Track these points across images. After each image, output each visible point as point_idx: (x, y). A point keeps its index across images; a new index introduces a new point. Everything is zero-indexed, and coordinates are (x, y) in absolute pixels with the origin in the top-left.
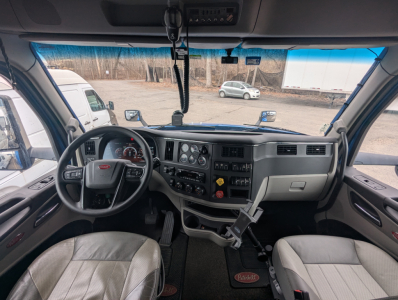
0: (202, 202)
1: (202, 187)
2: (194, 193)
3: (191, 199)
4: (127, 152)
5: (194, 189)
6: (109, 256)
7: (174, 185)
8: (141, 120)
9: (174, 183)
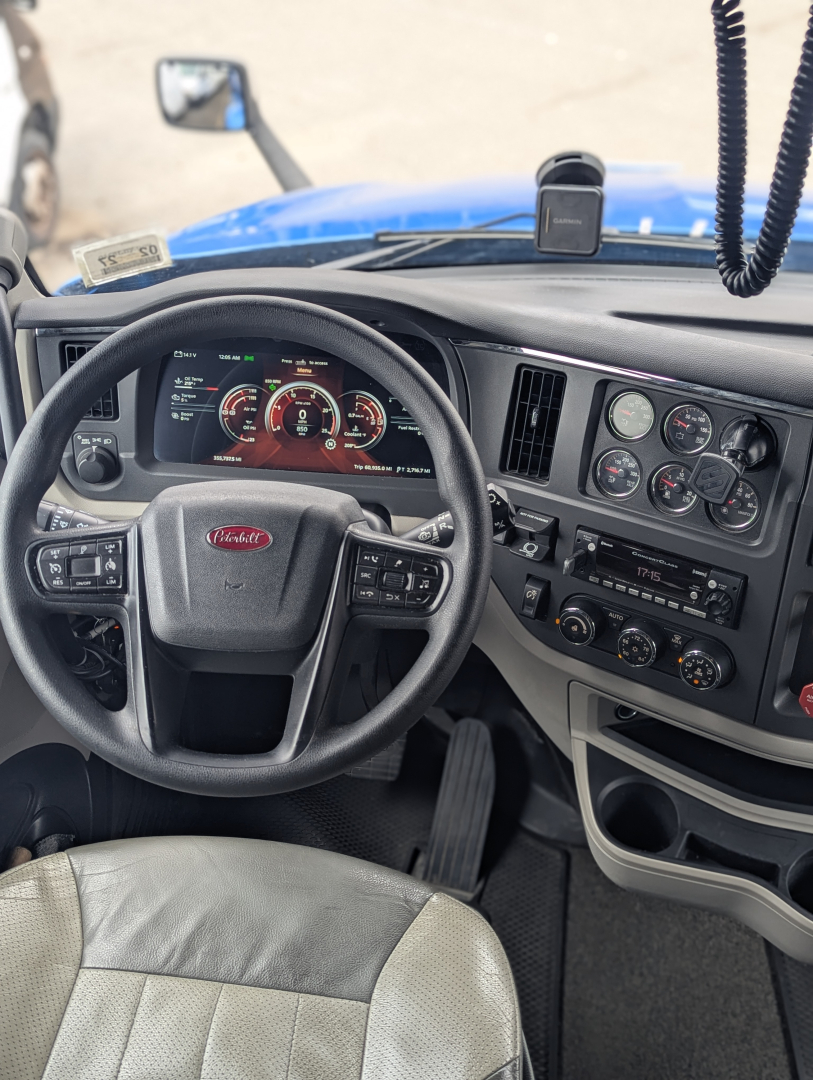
0: (708, 722)
1: (718, 648)
2: (663, 671)
3: (646, 699)
4: (288, 410)
5: (667, 652)
6: (260, 965)
7: (542, 616)
8: (252, 123)
9: (545, 605)
